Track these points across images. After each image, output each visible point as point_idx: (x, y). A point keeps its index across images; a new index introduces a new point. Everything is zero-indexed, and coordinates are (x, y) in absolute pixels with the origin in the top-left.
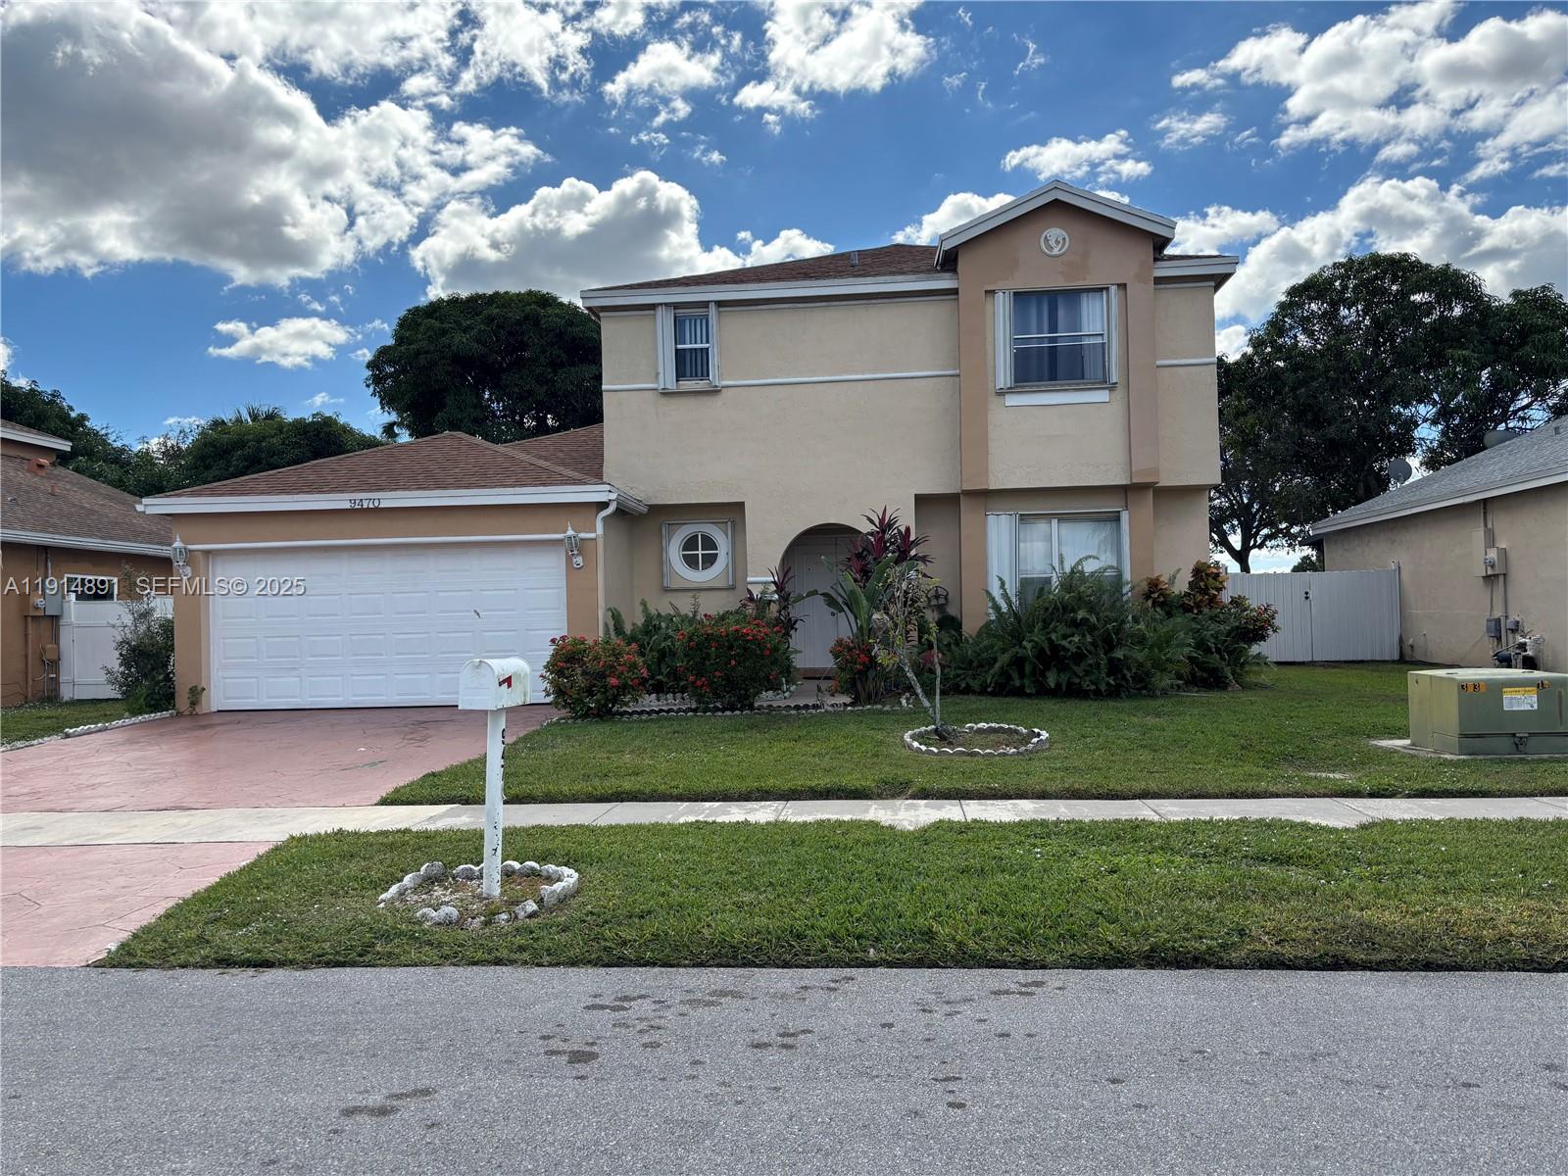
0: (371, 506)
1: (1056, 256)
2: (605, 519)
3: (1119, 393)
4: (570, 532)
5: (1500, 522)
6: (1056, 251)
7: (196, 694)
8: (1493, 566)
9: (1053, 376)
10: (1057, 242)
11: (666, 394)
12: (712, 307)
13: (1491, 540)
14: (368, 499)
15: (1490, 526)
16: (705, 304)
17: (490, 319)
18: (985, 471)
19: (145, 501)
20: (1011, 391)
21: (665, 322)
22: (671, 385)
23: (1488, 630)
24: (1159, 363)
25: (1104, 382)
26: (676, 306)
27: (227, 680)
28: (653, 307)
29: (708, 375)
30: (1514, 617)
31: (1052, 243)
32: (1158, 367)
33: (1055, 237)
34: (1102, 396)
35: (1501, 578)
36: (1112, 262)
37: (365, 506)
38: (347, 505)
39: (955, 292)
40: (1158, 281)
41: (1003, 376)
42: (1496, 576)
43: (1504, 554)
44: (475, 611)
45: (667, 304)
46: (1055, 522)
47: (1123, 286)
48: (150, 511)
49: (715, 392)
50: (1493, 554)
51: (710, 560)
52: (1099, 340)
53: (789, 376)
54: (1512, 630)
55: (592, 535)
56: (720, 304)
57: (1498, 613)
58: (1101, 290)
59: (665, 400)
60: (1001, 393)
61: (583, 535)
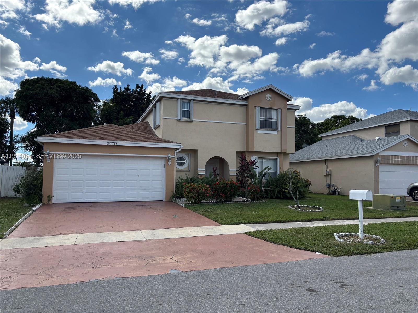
0: (114, 144)
1: (269, 101)
2: (177, 153)
3: (280, 132)
4: (169, 155)
5: (329, 164)
6: (269, 100)
7: (50, 198)
8: (328, 173)
9: (266, 127)
10: (269, 98)
11: (179, 121)
12: (192, 101)
13: (327, 168)
14: (113, 142)
15: (327, 165)
16: (191, 100)
17: (59, 87)
18: (254, 147)
19: (38, 137)
20: (259, 129)
21: (180, 103)
22: (182, 119)
23: (326, 186)
24: (287, 126)
25: (277, 129)
26: (183, 99)
27: (57, 194)
28: (177, 98)
29: (189, 117)
30: (333, 183)
31: (268, 98)
32: (288, 127)
33: (269, 96)
34: (276, 132)
35: (330, 175)
36: (279, 103)
37: (112, 144)
38: (106, 144)
39: (246, 105)
40: (288, 109)
41: (258, 125)
42: (329, 175)
43: (330, 170)
44: (138, 175)
45: (181, 98)
46: (263, 159)
47: (281, 109)
48: (39, 141)
49: (191, 122)
50: (328, 171)
51: (183, 164)
52: (275, 120)
53: (209, 120)
54: (332, 186)
55: (174, 156)
56: (194, 100)
57: (328, 183)
58: (276, 109)
59: (179, 123)
60: (257, 130)
61: (172, 156)
